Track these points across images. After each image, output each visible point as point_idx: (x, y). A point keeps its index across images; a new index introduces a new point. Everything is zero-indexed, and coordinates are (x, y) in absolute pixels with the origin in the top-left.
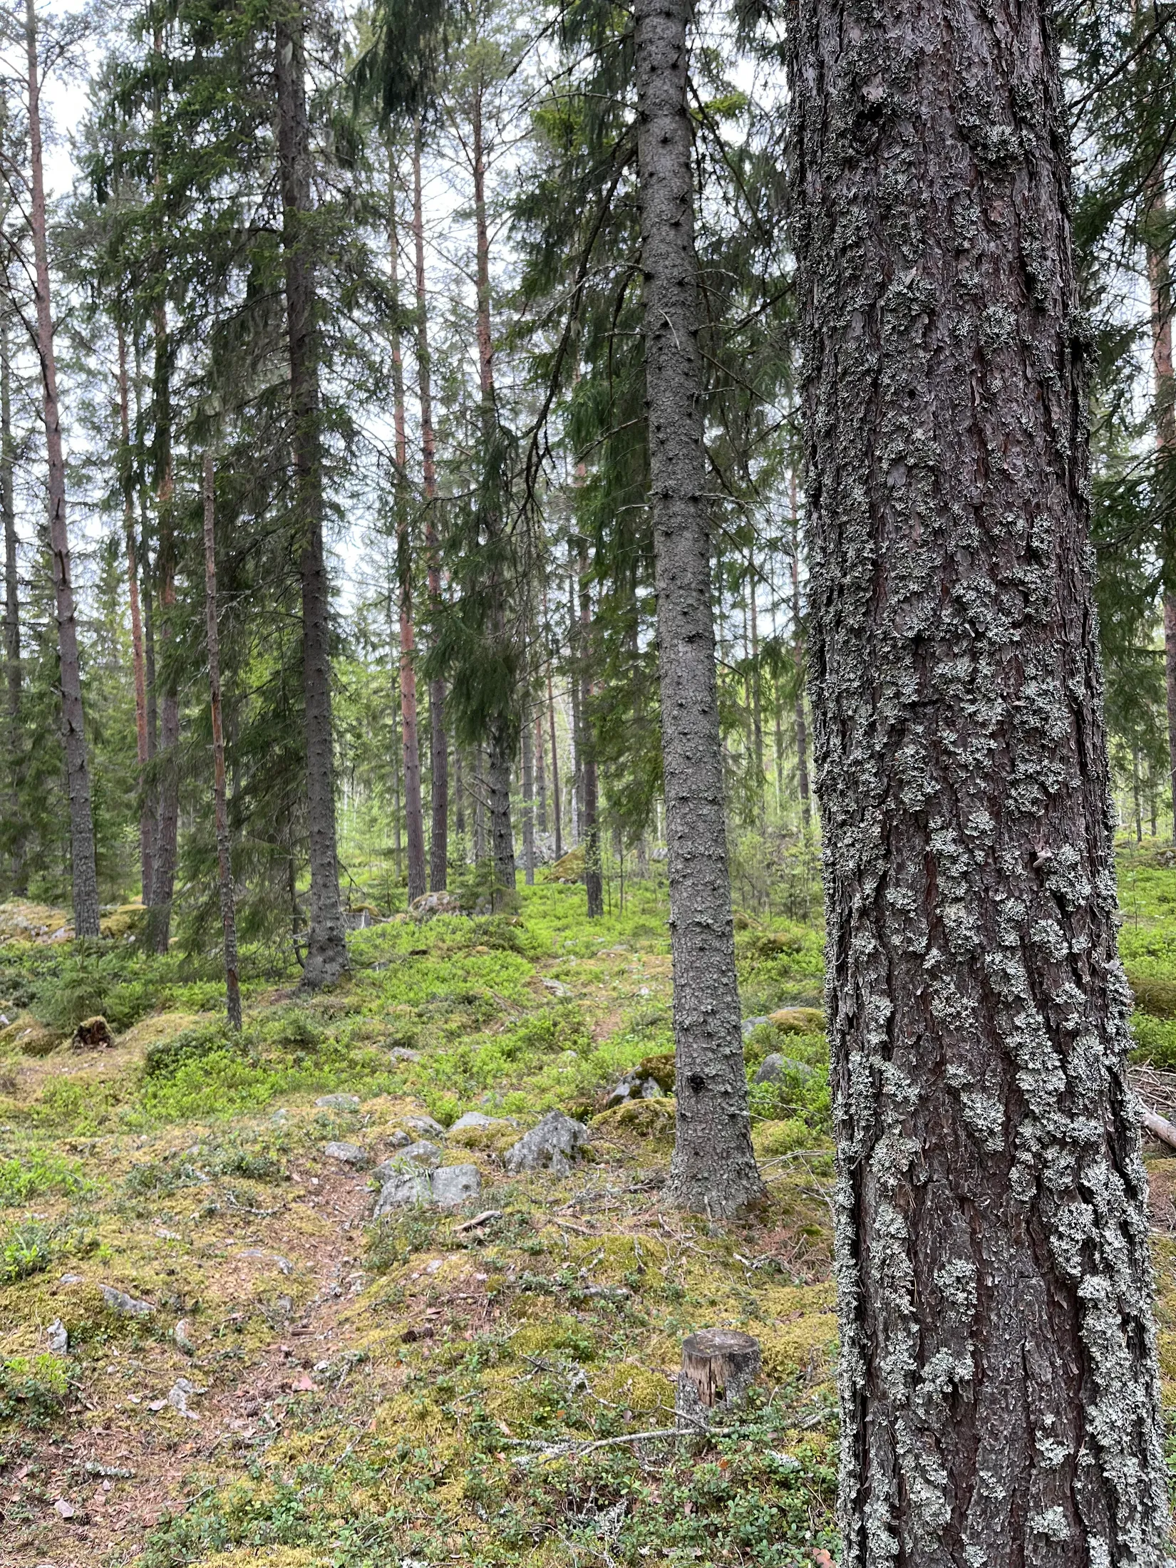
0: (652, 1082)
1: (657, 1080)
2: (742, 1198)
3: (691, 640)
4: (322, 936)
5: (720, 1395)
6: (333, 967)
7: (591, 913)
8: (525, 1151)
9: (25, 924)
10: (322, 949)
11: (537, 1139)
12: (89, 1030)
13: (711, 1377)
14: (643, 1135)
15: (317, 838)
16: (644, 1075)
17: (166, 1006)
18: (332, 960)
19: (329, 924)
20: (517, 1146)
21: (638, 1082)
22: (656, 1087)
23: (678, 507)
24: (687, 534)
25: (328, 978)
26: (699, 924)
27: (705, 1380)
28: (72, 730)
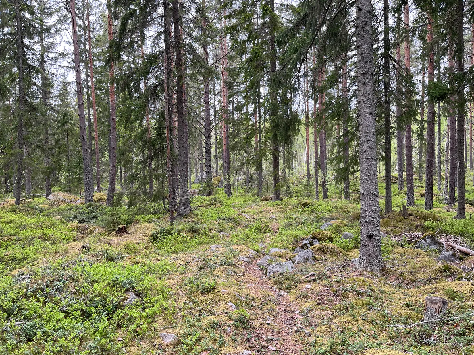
0: (316, 240)
2: (381, 268)
3: (371, 114)
4: (184, 201)
5: (441, 312)
6: (187, 210)
8: (300, 258)
9: (62, 199)
10: (184, 205)
11: (303, 254)
12: (121, 229)
13: (439, 307)
14: (326, 253)
15: (182, 172)
16: (314, 238)
17: (137, 222)
18: (187, 208)
19: (186, 197)
20: (297, 256)
21: (311, 240)
22: (317, 241)
23: (368, 76)
24: (370, 84)
25: (186, 213)
26: (372, 193)
27: (437, 308)
28: (83, 138)
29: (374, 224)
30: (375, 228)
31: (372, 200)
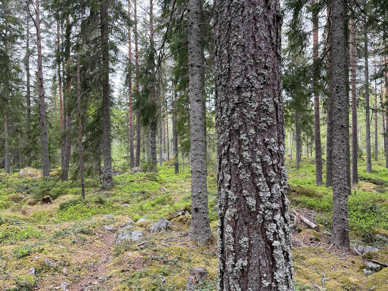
0: (187, 212)
1: (188, 211)
2: (207, 238)
3: (197, 101)
4: (107, 176)
5: (197, 282)
6: (109, 184)
7: (176, 173)
8: (155, 228)
9: (30, 173)
10: (107, 180)
11: (158, 225)
12: (45, 199)
13: (195, 278)
14: (184, 224)
15: (106, 152)
16: (185, 210)
17: (66, 193)
18: (109, 182)
19: (108, 173)
20: (153, 226)
21: (184, 211)
23: (195, 68)
24: (197, 75)
25: (108, 187)
26: (198, 171)
27: (194, 279)
28: (43, 124)
29: (200, 198)
30: (201, 202)
31: (198, 177)
